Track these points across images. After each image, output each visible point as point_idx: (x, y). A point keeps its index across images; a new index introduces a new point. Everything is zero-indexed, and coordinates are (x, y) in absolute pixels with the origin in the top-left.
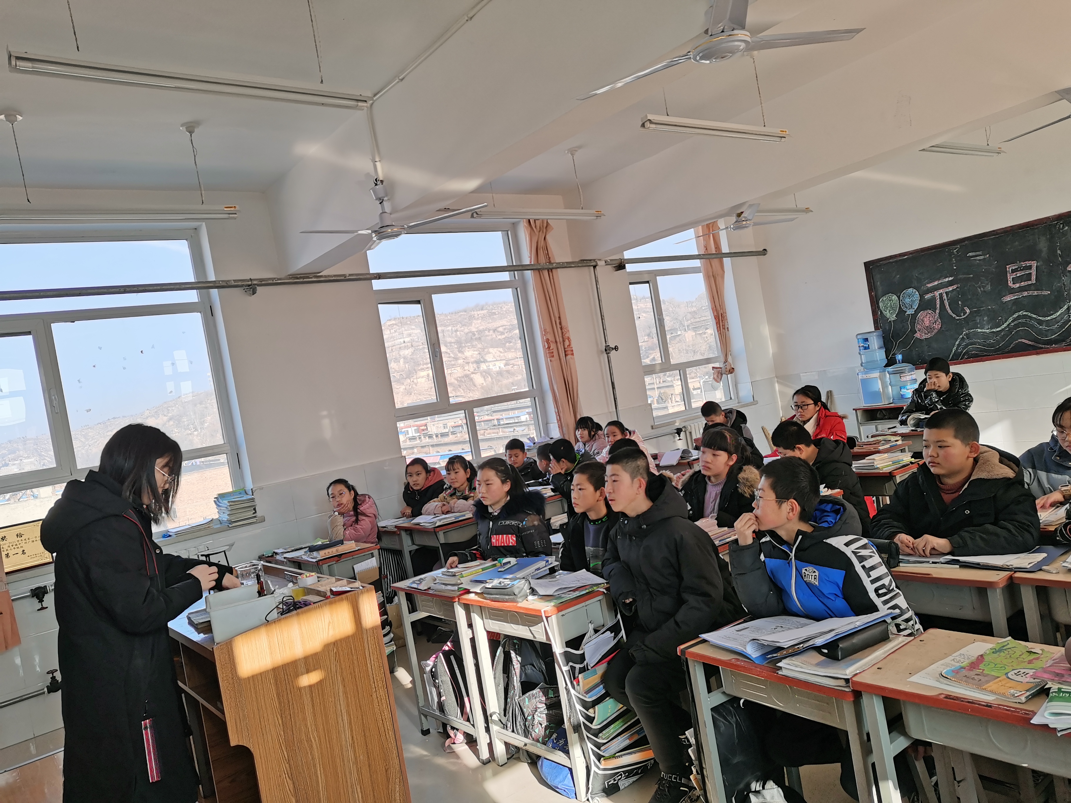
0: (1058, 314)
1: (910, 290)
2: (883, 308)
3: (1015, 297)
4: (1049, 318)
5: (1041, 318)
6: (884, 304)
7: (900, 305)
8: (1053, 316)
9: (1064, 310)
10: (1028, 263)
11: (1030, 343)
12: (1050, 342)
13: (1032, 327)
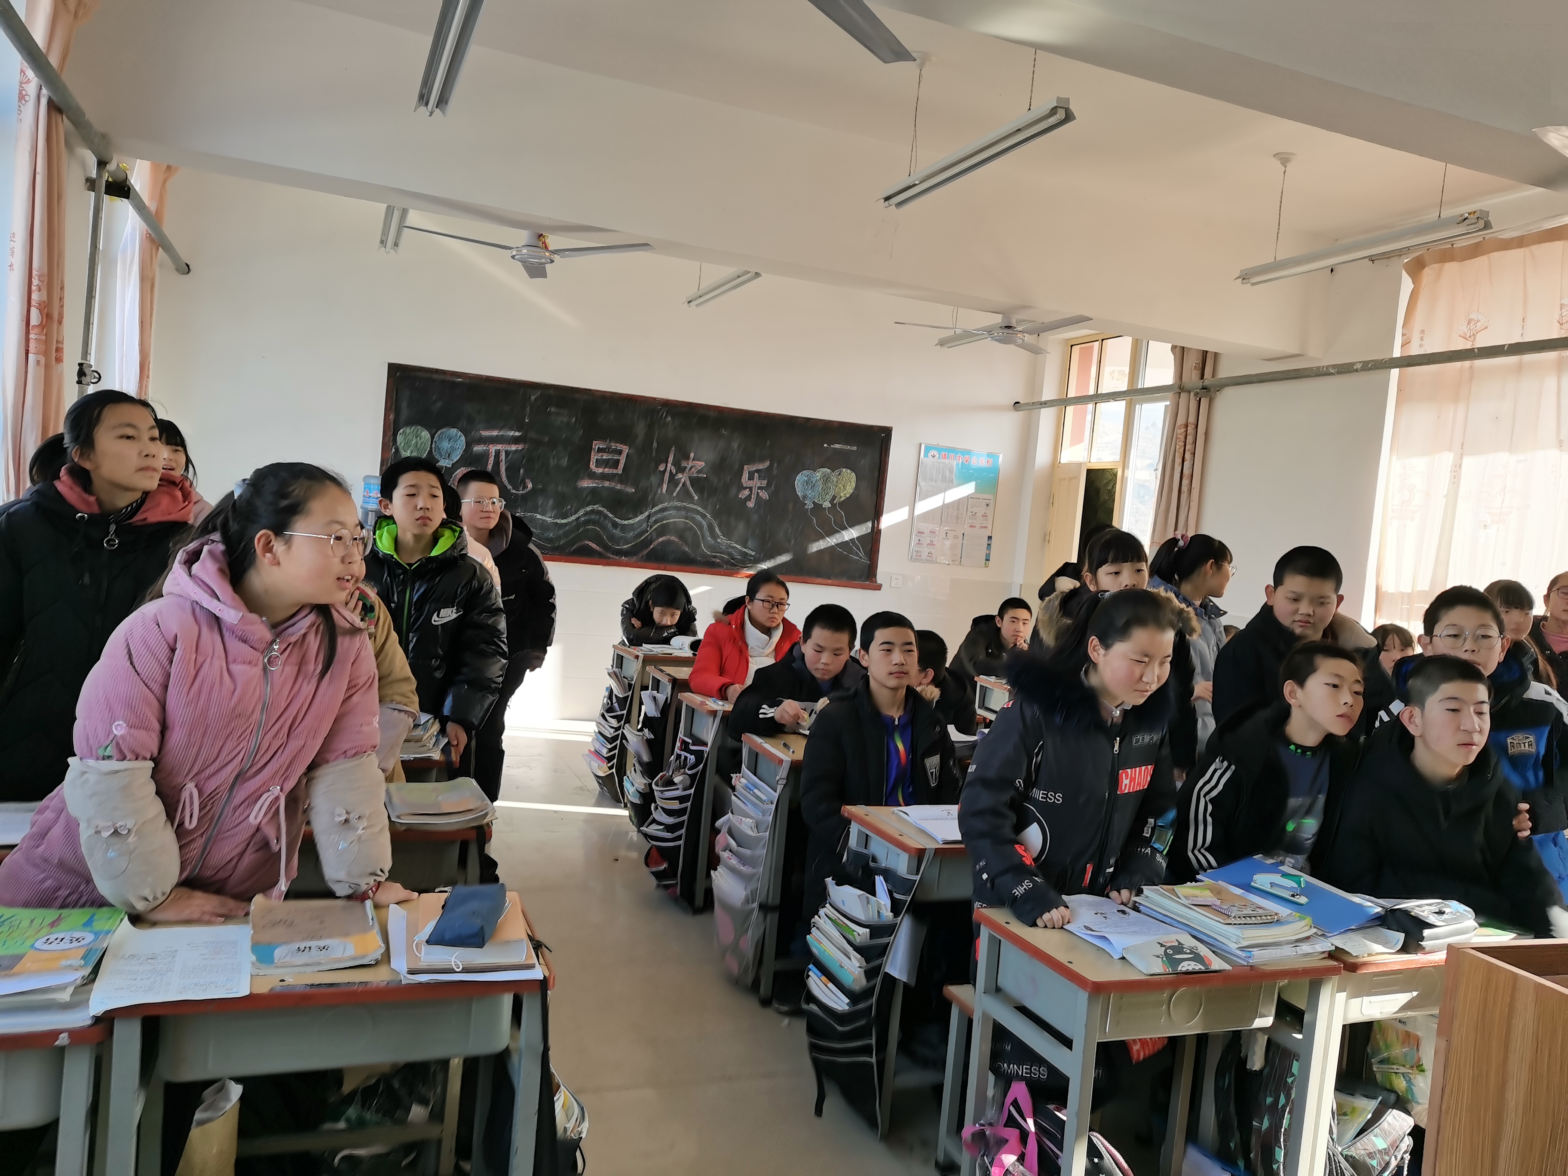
0: (637, 519)
1: (454, 431)
2: (402, 444)
3: (594, 485)
4: (626, 522)
5: (617, 520)
6: (405, 439)
7: (431, 448)
8: (631, 522)
9: (644, 516)
10: (620, 447)
11: (598, 548)
12: (620, 553)
13: (604, 528)
